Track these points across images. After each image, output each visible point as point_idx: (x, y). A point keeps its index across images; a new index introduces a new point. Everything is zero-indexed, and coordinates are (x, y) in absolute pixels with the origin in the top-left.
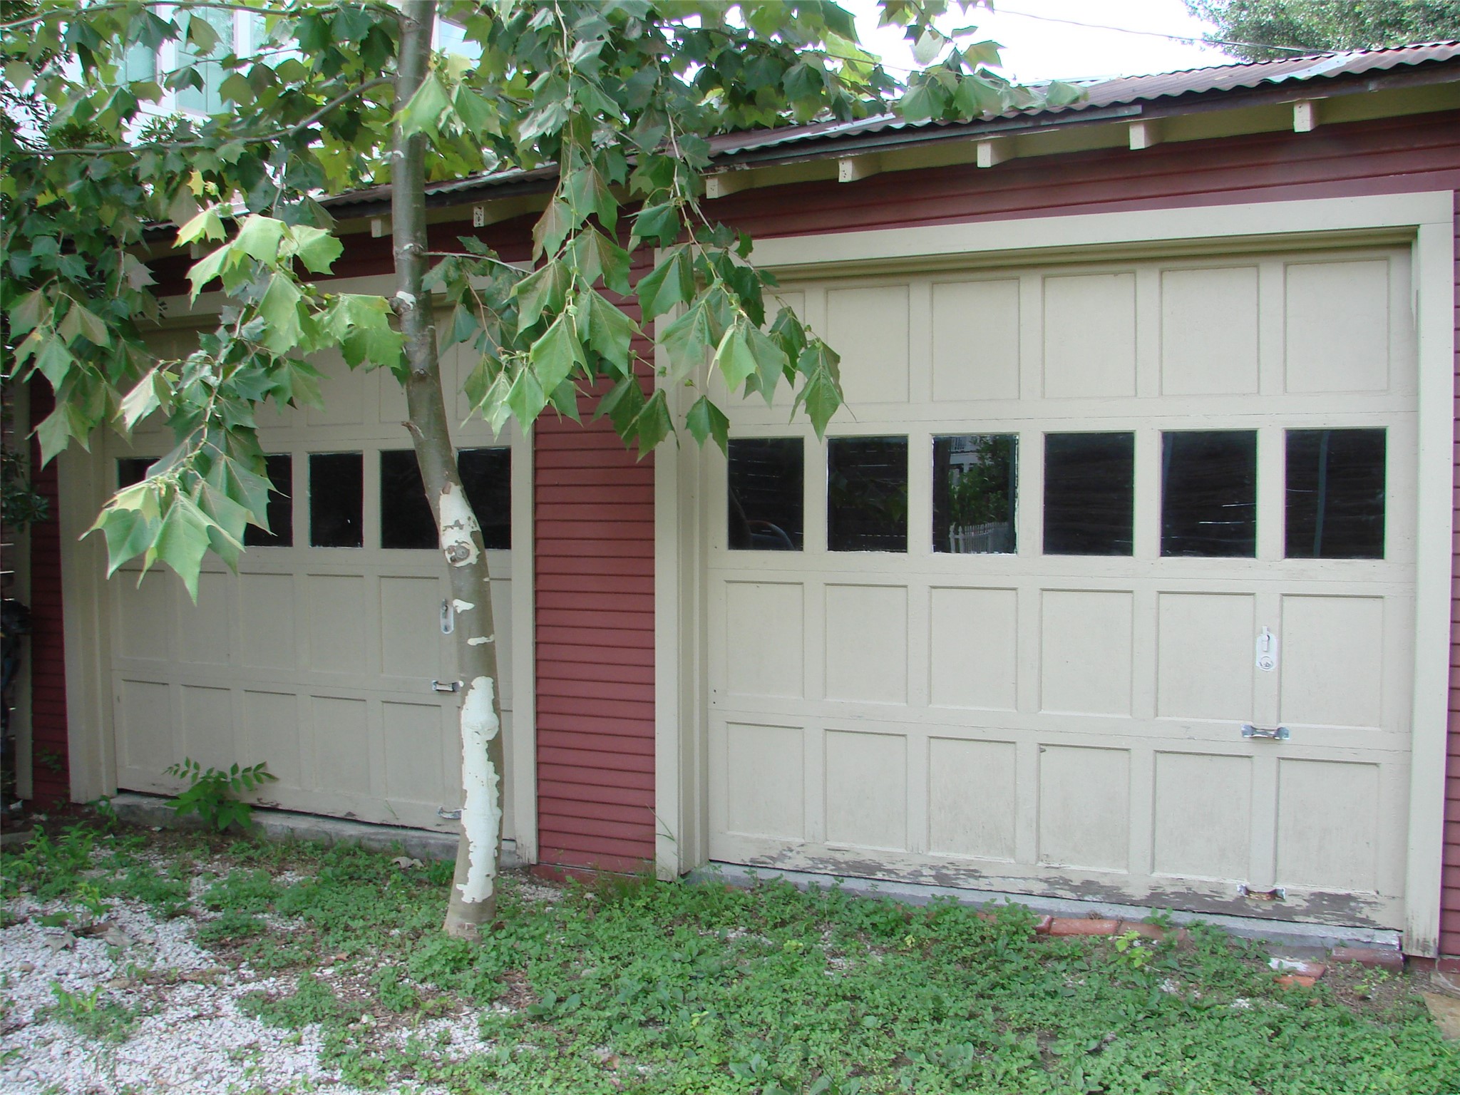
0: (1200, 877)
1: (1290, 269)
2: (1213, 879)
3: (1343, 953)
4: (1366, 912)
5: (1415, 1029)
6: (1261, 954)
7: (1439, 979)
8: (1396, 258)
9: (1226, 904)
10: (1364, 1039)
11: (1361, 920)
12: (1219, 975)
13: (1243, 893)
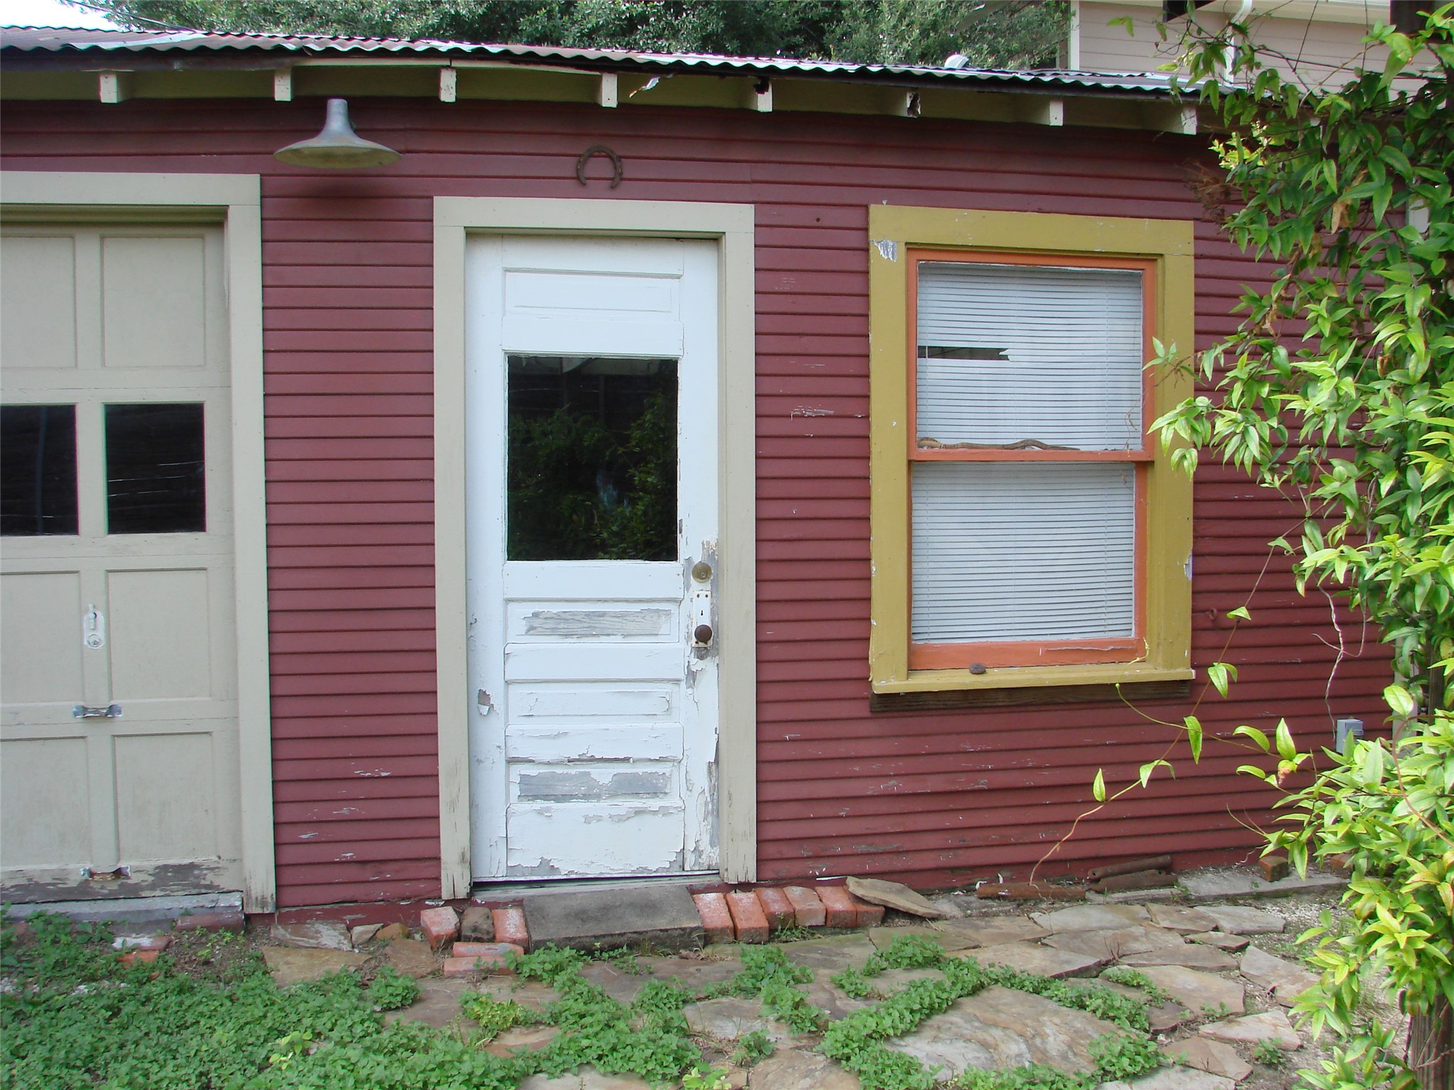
0: (40, 866)
1: (107, 241)
2: (54, 867)
3: (188, 922)
4: (210, 878)
5: (250, 984)
6: (105, 935)
7: (279, 932)
8: (210, 235)
9: (70, 890)
10: (201, 1002)
11: (206, 887)
12: (61, 965)
13: (87, 876)
